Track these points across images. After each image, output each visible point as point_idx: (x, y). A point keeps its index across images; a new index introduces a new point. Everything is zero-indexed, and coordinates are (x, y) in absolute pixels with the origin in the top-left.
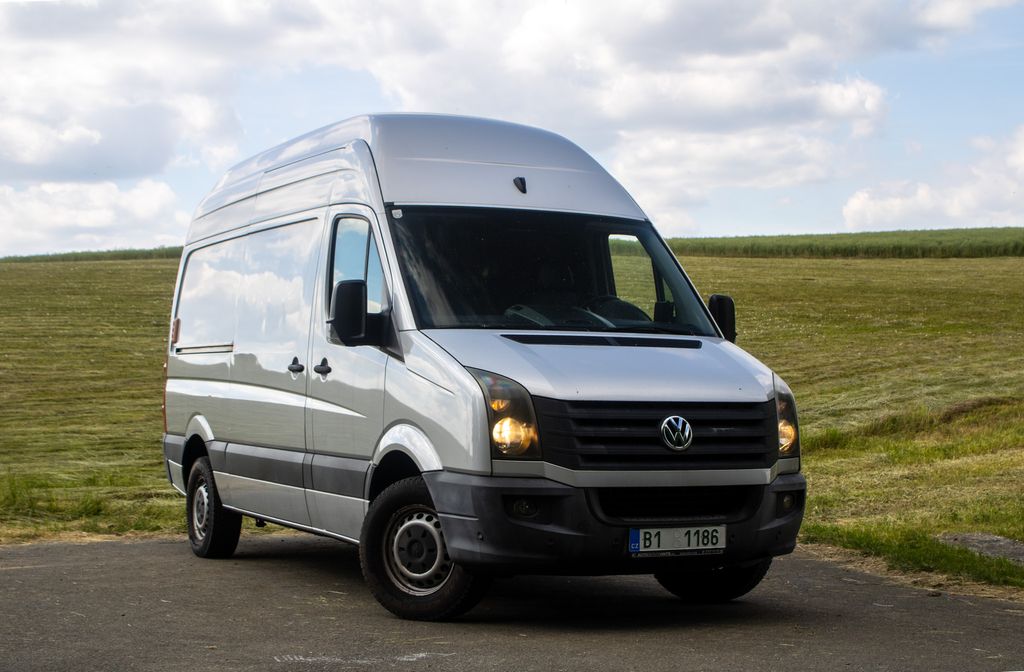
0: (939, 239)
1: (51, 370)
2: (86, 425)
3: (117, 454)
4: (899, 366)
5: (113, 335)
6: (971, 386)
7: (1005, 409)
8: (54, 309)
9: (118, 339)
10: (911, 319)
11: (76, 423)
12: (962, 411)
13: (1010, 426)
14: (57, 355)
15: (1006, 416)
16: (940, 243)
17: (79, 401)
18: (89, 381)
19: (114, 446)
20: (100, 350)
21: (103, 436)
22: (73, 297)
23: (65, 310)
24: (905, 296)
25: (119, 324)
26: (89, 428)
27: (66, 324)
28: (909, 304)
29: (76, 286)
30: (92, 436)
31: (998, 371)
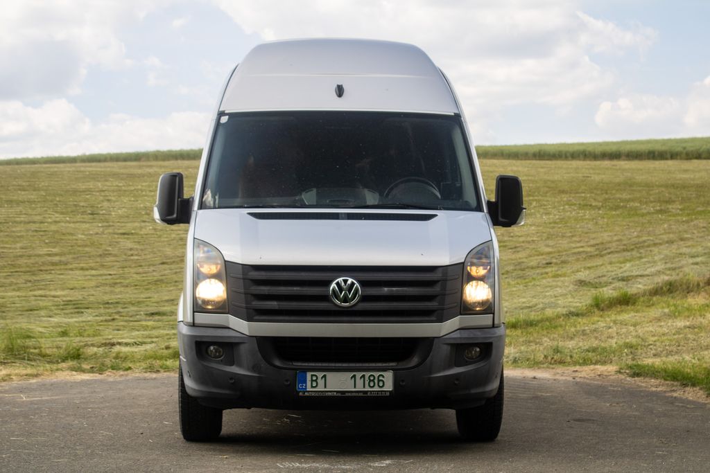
1: (16, 248)
2: (50, 290)
3: (78, 312)
4: (667, 242)
5: (59, 222)
8: (10, 202)
9: (63, 224)
10: (670, 207)
11: (41, 289)
14: (18, 237)
16: (685, 148)
17: (41, 272)
18: (46, 257)
19: (75, 306)
20: (51, 233)
21: (64, 299)
22: (23, 193)
23: (19, 203)
24: (663, 189)
25: (62, 213)
26: (53, 293)
27: (21, 213)
28: (667, 195)
29: (24, 184)
30: (56, 299)
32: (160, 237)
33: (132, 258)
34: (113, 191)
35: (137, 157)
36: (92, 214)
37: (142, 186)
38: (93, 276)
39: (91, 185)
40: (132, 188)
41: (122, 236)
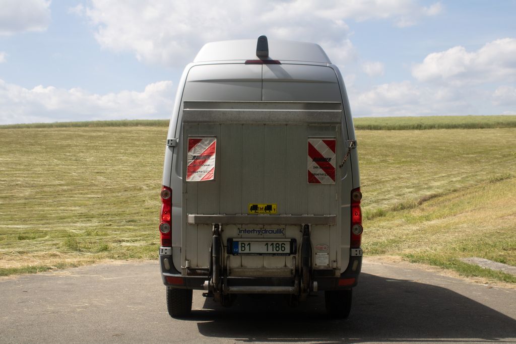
0: (386, 122)
1: (40, 181)
2: (68, 207)
3: (88, 220)
4: (393, 180)
5: (59, 165)
6: (424, 188)
7: (441, 199)
8: (27, 152)
9: (61, 166)
10: (388, 158)
11: (63, 206)
12: (425, 200)
13: (445, 206)
14: (39, 174)
15: (443, 202)
16: (387, 124)
17: (59, 196)
18: (59, 186)
19: (86, 217)
20: (57, 172)
21: (78, 212)
22: (33, 147)
23: (33, 153)
24: (382, 148)
25: (59, 159)
26: (70, 208)
27: (36, 159)
28: (384, 151)
29: (32, 141)
30: (73, 212)
31: (432, 182)
32: (118, 174)
33: (107, 187)
34: (84, 146)
35: (86, 125)
36: (76, 160)
37: (99, 143)
38: (89, 198)
39: (69, 142)
40: (93, 144)
41: (97, 174)
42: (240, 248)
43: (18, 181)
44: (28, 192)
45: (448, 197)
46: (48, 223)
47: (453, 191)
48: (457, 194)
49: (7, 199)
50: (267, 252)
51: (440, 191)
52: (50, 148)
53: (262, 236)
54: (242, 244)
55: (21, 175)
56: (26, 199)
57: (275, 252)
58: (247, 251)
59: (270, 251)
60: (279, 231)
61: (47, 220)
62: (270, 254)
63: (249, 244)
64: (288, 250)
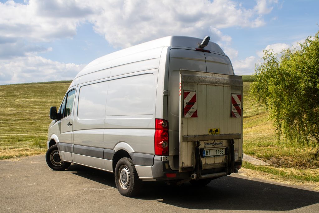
1: (46, 111)
8: (47, 96)
14: (47, 107)
31: (247, 109)
42: (206, 154)
43: (35, 111)
44: (37, 116)
45: (252, 118)
46: (39, 133)
47: (256, 114)
48: (257, 116)
49: (25, 120)
50: (216, 155)
51: (249, 114)
52: (60, 94)
53: (214, 146)
54: (207, 151)
55: (38, 108)
56: (35, 120)
57: (220, 154)
58: (209, 155)
59: (218, 154)
60: (221, 143)
61: (39, 131)
62: (218, 156)
63: (209, 151)
64: (224, 154)
